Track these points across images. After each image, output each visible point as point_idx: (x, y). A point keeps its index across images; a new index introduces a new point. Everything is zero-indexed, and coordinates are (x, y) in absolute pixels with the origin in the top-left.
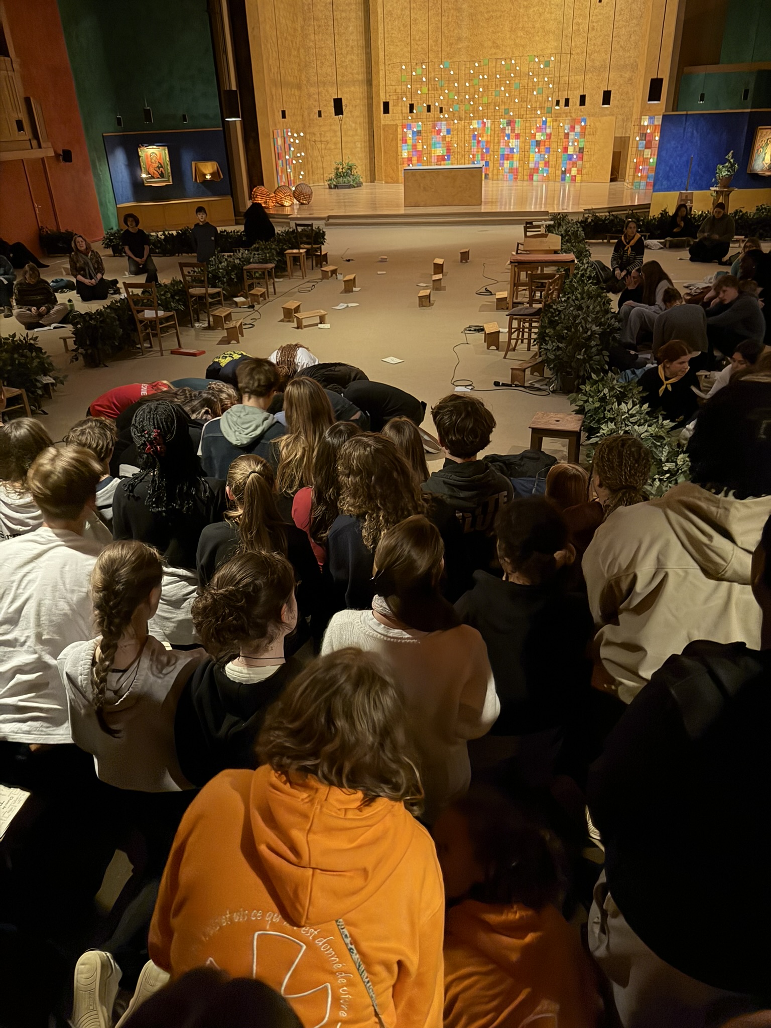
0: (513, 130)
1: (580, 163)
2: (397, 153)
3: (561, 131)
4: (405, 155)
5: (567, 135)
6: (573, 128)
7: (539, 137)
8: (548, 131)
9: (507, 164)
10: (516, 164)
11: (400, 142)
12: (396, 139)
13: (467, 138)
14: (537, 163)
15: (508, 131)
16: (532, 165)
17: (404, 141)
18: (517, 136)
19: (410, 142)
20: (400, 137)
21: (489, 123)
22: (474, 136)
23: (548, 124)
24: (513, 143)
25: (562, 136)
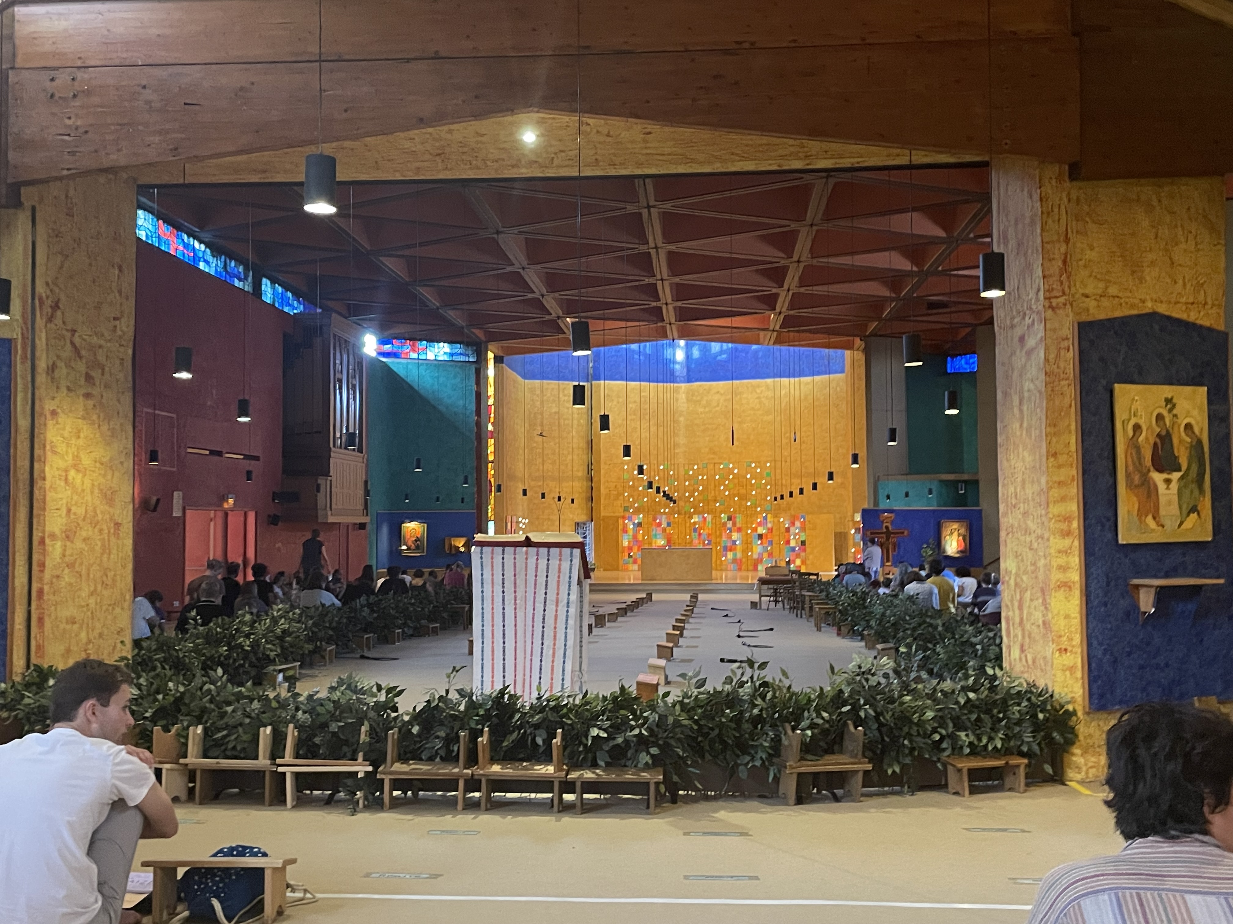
0: (734, 524)
1: (803, 554)
2: (617, 542)
3: (782, 525)
4: (626, 544)
5: (788, 530)
6: (793, 524)
7: (761, 530)
8: (769, 525)
9: (730, 555)
10: (739, 555)
11: (620, 532)
12: (617, 529)
13: (688, 531)
14: (760, 554)
15: (730, 524)
16: (755, 556)
17: (625, 531)
18: (739, 530)
19: (631, 533)
20: (620, 527)
21: (709, 518)
22: (695, 530)
23: (769, 520)
24: (735, 536)
25: (783, 530)
